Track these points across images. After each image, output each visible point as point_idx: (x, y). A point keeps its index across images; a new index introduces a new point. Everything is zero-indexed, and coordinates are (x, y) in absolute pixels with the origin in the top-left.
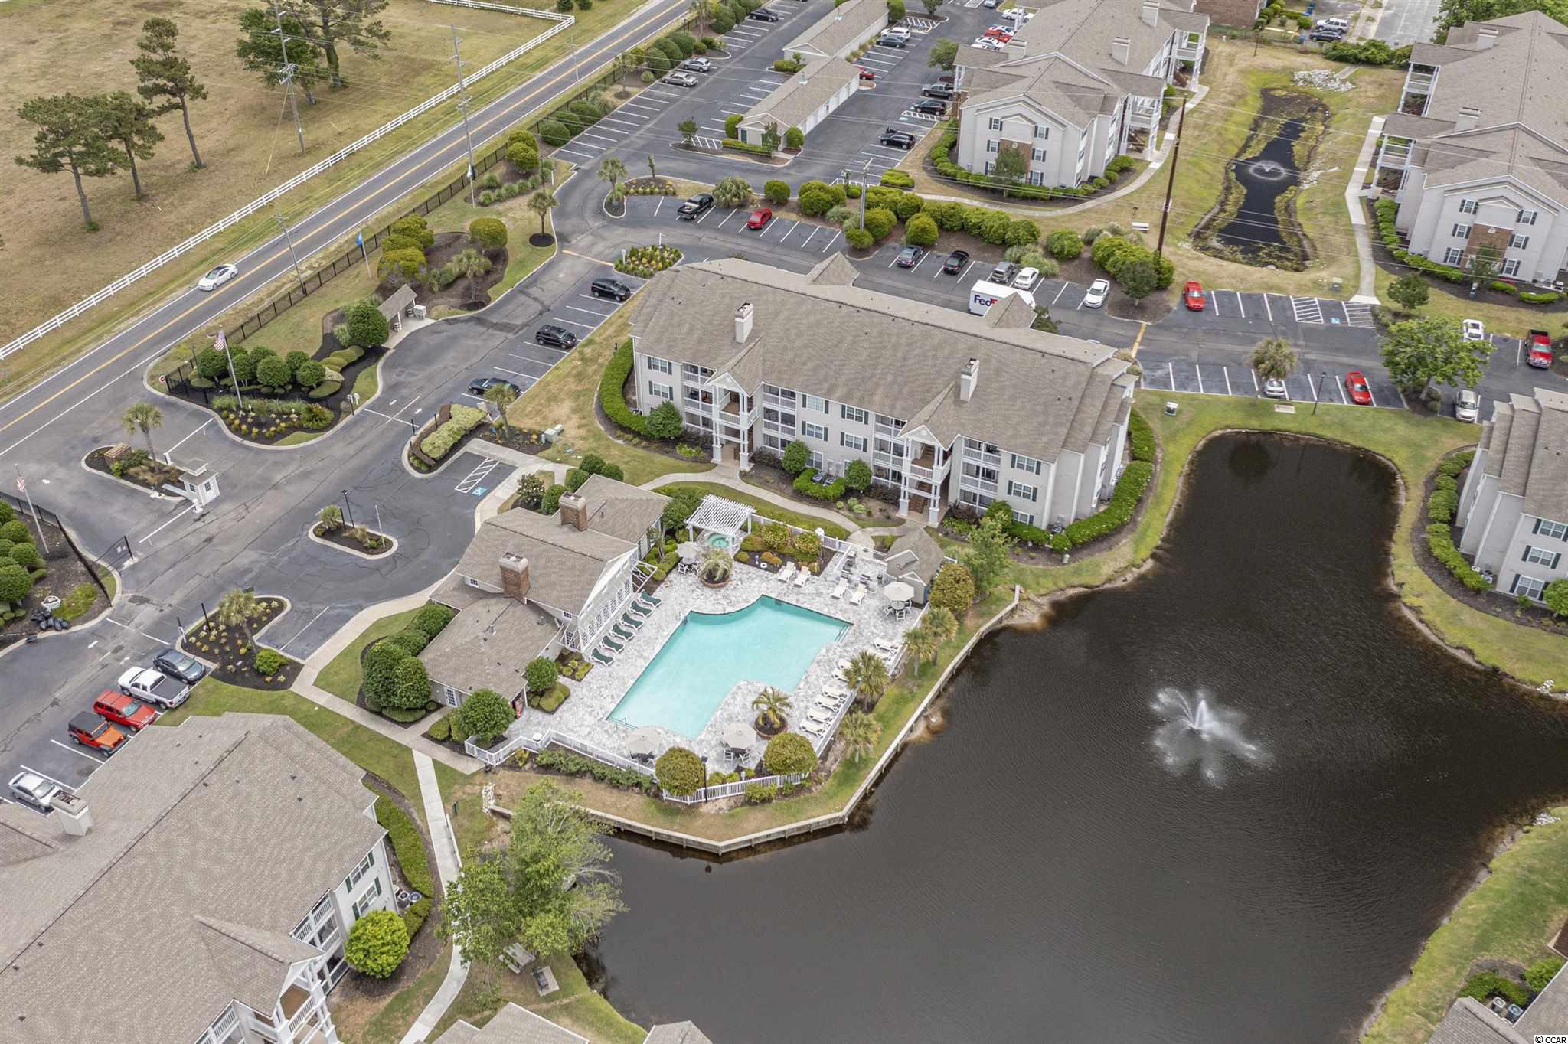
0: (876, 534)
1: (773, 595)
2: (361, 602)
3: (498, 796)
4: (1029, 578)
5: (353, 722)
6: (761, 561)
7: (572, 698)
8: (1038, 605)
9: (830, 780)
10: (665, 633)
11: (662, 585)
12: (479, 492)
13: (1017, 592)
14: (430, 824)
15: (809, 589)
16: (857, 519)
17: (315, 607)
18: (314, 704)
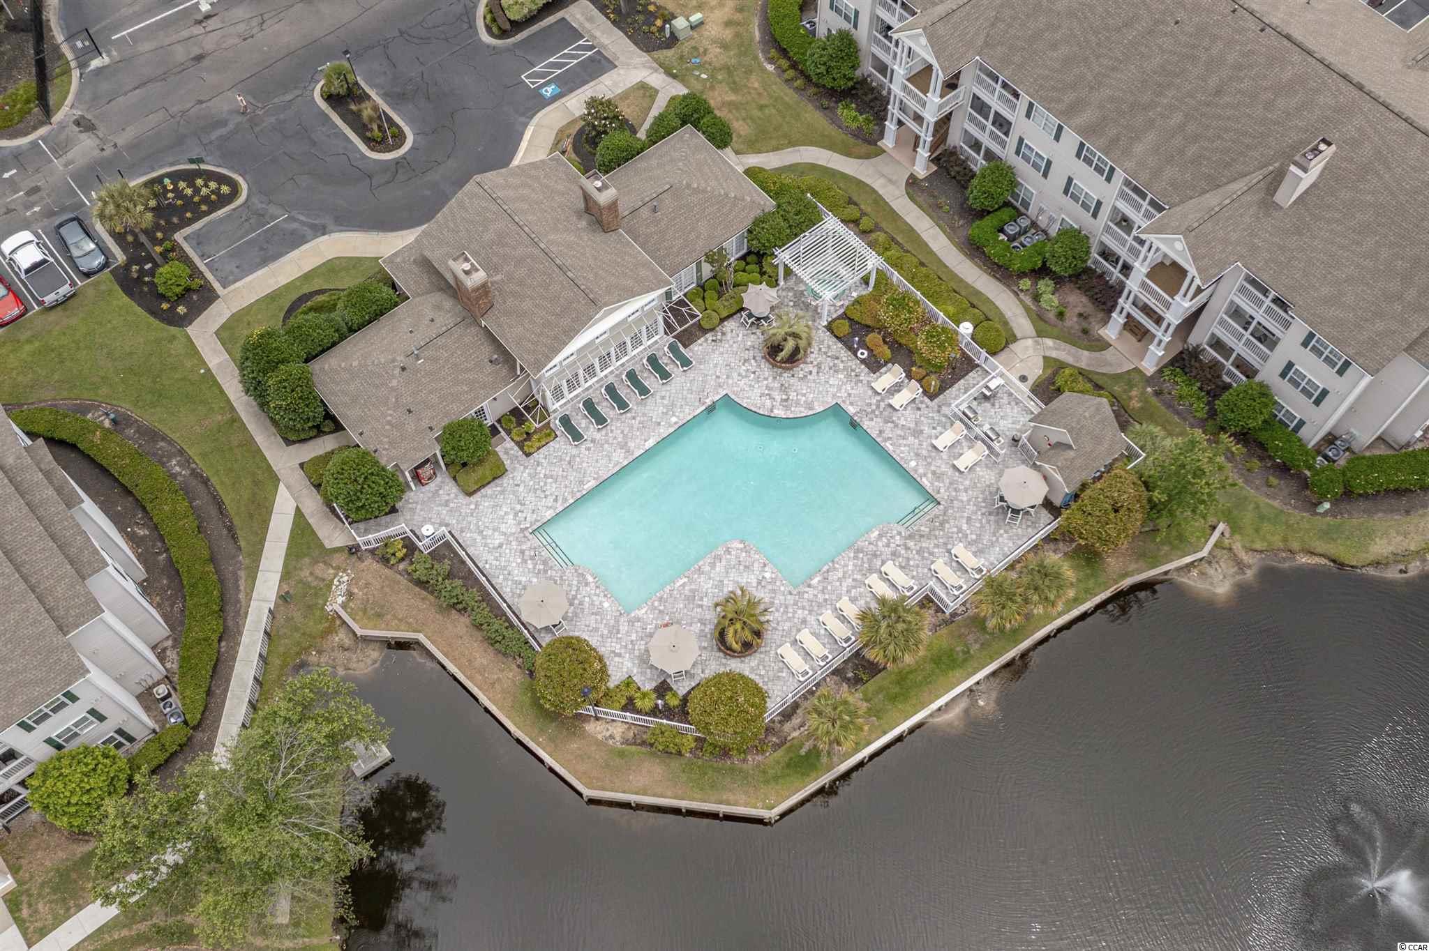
0: (1054, 354)
1: (851, 410)
2: (328, 221)
3: (350, 594)
4: (1248, 517)
5: (233, 409)
6: (863, 344)
7: (505, 481)
8: (1241, 566)
9: (780, 753)
10: (674, 419)
11: (709, 336)
12: (549, 91)
13: (1217, 534)
14: (252, 603)
15: (907, 419)
16: (1038, 318)
17: (273, 209)
18: (203, 363)
